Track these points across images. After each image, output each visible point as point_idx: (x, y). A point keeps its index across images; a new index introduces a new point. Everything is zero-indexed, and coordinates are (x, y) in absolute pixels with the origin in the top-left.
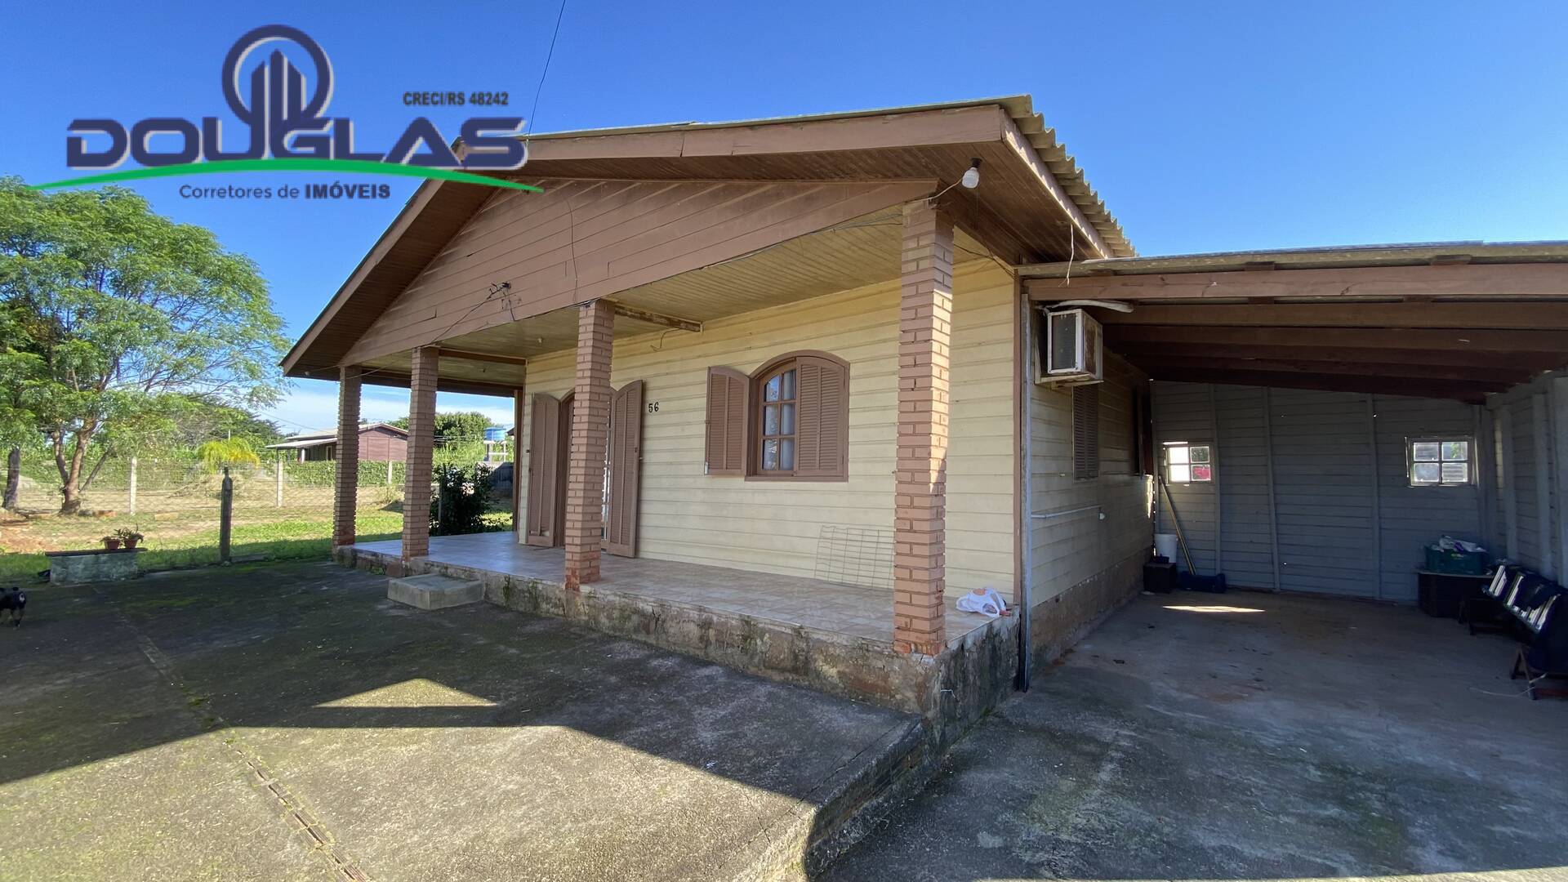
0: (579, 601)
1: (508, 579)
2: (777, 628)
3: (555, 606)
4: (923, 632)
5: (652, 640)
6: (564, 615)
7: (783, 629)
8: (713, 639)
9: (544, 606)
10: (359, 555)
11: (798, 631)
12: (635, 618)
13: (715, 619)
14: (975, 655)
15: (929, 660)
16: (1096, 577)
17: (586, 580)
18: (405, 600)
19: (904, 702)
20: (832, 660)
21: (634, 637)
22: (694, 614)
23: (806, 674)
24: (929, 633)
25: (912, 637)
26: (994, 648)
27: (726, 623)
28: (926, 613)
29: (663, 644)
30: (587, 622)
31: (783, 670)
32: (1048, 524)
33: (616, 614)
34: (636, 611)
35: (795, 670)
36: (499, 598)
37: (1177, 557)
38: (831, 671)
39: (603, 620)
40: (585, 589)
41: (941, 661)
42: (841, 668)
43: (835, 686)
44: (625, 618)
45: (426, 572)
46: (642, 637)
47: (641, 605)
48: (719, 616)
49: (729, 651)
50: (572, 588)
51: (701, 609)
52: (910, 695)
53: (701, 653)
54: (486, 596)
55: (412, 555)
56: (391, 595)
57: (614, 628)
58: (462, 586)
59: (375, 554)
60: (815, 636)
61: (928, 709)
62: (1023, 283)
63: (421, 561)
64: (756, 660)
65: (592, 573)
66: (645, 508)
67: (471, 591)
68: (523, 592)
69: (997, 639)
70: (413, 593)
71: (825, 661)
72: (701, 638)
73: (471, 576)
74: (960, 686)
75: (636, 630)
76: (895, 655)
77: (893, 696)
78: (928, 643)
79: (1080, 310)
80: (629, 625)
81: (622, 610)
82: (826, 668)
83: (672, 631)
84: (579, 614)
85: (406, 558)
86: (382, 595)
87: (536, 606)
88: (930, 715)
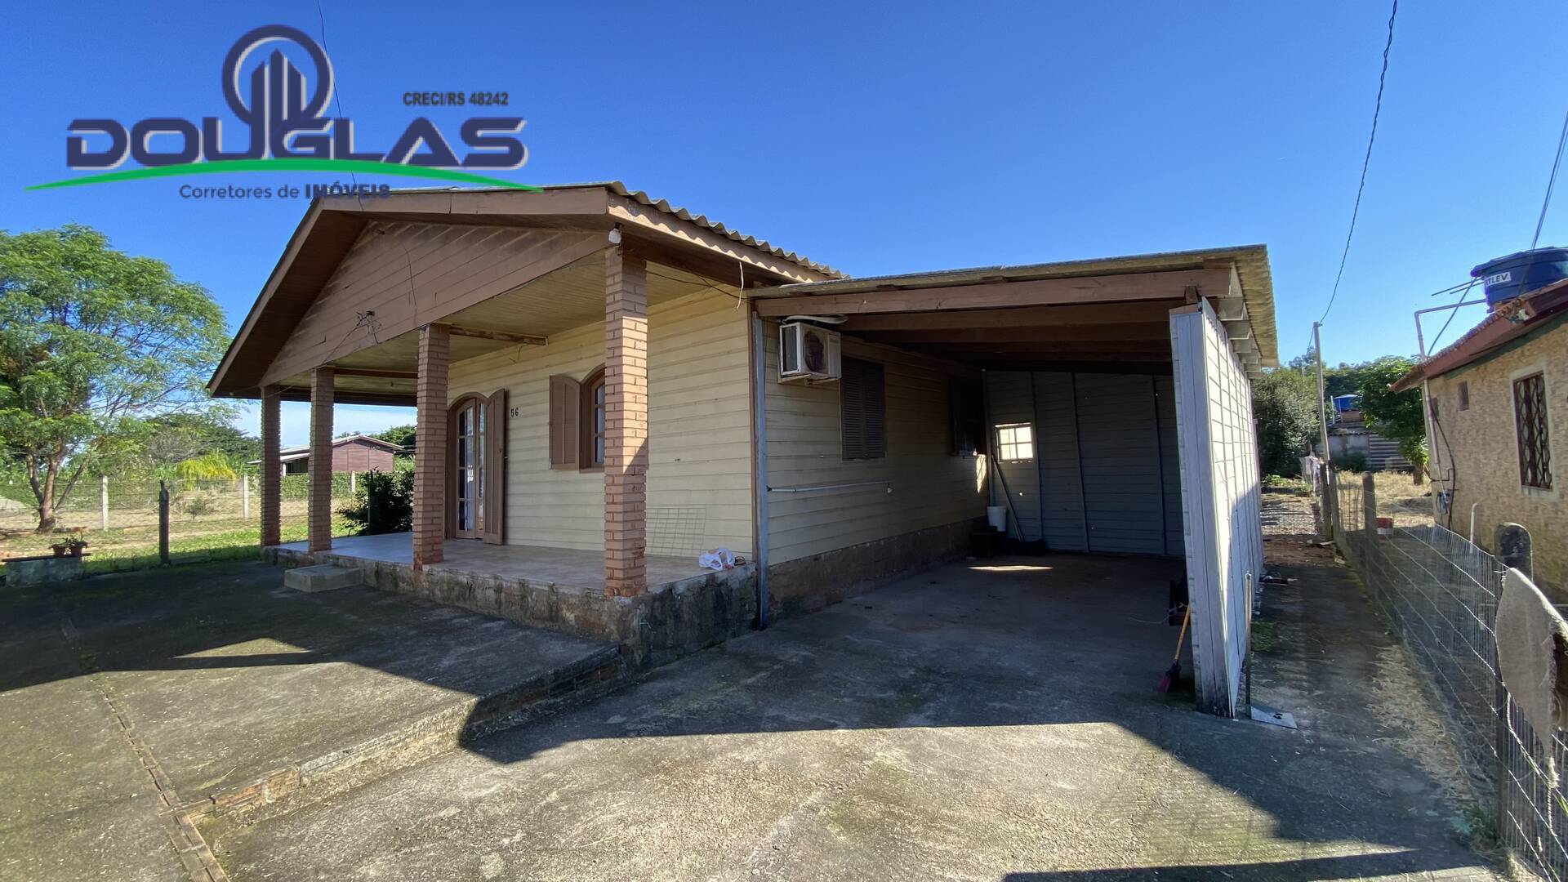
0: (423, 578)
1: (377, 564)
2: (540, 587)
3: (408, 584)
4: (618, 579)
5: (467, 606)
6: (414, 591)
7: (543, 588)
8: (503, 600)
9: (401, 585)
10: (280, 553)
11: (551, 587)
12: (457, 588)
13: (504, 584)
14: (691, 599)
15: (628, 601)
16: (882, 542)
17: (429, 561)
18: (295, 586)
19: (611, 633)
20: (571, 608)
21: (457, 604)
22: (492, 582)
23: (557, 621)
24: (624, 579)
25: (613, 584)
26: (719, 596)
27: (510, 587)
28: (620, 565)
29: (474, 608)
30: (428, 596)
31: (544, 620)
32: (799, 496)
33: (445, 587)
34: (458, 584)
35: (551, 619)
36: (372, 582)
37: (1007, 526)
38: (570, 616)
39: (438, 593)
40: (426, 568)
41: (637, 602)
42: (577, 613)
43: (572, 627)
44: (451, 589)
45: (324, 563)
46: (461, 605)
47: (460, 578)
48: (506, 581)
49: (513, 608)
50: (417, 568)
51: (496, 578)
52: (613, 627)
53: (496, 612)
54: (365, 580)
55: (315, 550)
56: (287, 583)
57: (443, 599)
58: (342, 572)
59: (289, 552)
60: (561, 591)
61: (626, 638)
62: (753, 303)
63: (321, 554)
64: (528, 614)
65: (434, 555)
66: (512, 501)
67: (349, 576)
68: (387, 573)
69: (723, 587)
70: (299, 580)
71: (568, 609)
72: (496, 601)
73: (354, 564)
74: (670, 622)
75: (458, 599)
76: (605, 599)
77: (604, 631)
78: (624, 587)
79: (798, 323)
80: (454, 595)
81: (449, 583)
82: (568, 614)
83: (479, 596)
84: (422, 589)
85: (310, 553)
86: (281, 583)
87: (396, 585)
88: (628, 642)
